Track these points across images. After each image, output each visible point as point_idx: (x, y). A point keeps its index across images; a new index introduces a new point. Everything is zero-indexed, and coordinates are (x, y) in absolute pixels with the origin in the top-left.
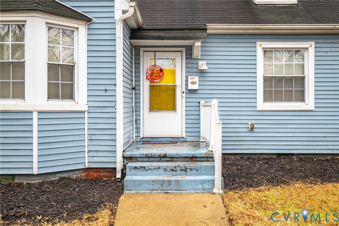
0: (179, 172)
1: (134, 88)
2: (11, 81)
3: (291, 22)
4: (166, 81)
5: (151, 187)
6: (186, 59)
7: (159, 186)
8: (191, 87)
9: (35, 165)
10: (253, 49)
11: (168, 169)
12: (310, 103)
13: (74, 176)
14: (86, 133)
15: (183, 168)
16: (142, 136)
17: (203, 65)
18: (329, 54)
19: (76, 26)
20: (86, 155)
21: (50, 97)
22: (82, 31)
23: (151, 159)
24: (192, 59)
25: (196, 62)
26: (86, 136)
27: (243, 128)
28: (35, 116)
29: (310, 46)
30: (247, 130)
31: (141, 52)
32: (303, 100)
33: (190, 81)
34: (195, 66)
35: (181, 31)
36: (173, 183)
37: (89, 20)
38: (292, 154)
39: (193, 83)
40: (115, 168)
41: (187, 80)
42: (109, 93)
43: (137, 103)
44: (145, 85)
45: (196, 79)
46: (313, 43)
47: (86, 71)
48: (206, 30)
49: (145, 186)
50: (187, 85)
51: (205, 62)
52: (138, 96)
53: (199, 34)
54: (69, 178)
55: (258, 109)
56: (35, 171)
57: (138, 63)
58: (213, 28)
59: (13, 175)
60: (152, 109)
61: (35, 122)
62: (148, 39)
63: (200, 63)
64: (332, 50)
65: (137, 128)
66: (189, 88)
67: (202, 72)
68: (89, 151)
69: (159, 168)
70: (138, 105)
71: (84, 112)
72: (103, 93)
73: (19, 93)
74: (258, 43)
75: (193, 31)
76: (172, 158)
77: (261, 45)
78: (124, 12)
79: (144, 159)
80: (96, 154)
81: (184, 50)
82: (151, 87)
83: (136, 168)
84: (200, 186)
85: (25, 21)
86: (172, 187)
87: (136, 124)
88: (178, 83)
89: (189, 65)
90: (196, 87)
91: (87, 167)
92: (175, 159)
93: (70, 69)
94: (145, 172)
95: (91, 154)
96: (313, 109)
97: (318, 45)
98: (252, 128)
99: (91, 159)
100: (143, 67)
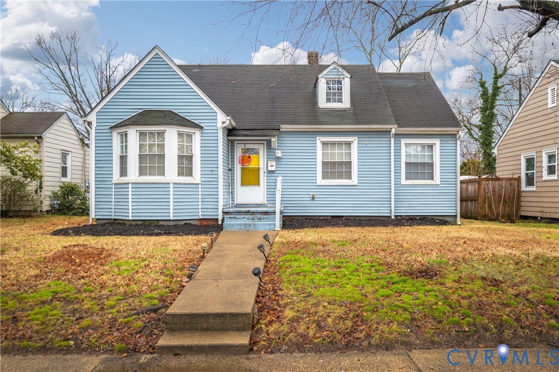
0: (256, 220)
1: (230, 170)
2: (157, 165)
3: (340, 124)
4: (253, 165)
5: (239, 227)
6: (267, 149)
7: (244, 227)
8: (270, 169)
9: (172, 215)
10: (314, 142)
11: (250, 218)
12: (355, 180)
13: (193, 223)
14: (200, 197)
15: (259, 218)
16: (235, 203)
17: (279, 154)
18: (368, 145)
19: (194, 132)
20: (200, 211)
21: (179, 175)
22: (197, 136)
23: (240, 214)
24: (271, 149)
25: (274, 151)
26: (200, 199)
27: (308, 198)
28: (171, 186)
29: (354, 140)
30: (310, 199)
31: (235, 144)
32: (350, 178)
33: (269, 164)
34: (273, 154)
35: (262, 131)
36: (252, 225)
37: (201, 128)
38: (342, 216)
39: (272, 166)
40: (218, 219)
41: (267, 164)
42: (214, 173)
43: (233, 180)
44: (238, 168)
45: (274, 163)
46: (356, 138)
47: (200, 159)
48: (279, 129)
49: (236, 227)
50: (267, 167)
51: (280, 151)
52: (233, 175)
53: (274, 132)
54: (190, 224)
55: (318, 184)
56: (172, 218)
57: (233, 152)
58: (284, 127)
59: (158, 220)
60: (242, 184)
61: (171, 189)
62: (239, 136)
63: (277, 151)
64: (370, 142)
65: (232, 198)
66: (269, 170)
67: (278, 158)
68: (202, 208)
69: (244, 218)
70: (233, 181)
71: (198, 184)
72: (210, 173)
73: (162, 172)
74: (318, 138)
75: (270, 131)
76: (253, 213)
77: (320, 140)
78: (223, 123)
79: (236, 214)
80: (206, 210)
81: (265, 142)
82: (242, 169)
83: (230, 217)
84: (268, 227)
85: (166, 130)
86: (252, 227)
87: (232, 195)
88: (261, 166)
89: (269, 153)
90: (273, 168)
91: (200, 218)
92: (255, 214)
93: (190, 158)
94: (236, 220)
95: (203, 210)
96: (357, 184)
97: (360, 139)
98: (313, 198)
99: (203, 213)
100: (237, 155)
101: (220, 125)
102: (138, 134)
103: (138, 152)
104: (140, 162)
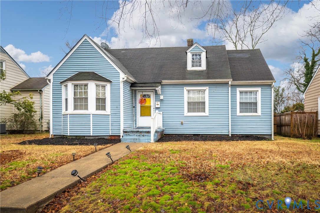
0: (141, 136)
1: (134, 107)
2: (84, 104)
3: (198, 79)
4: (147, 104)
5: (130, 141)
6: (155, 94)
7: (133, 140)
8: (157, 106)
9: (91, 133)
10: (183, 90)
11: (138, 135)
12: (207, 113)
13: (106, 138)
14: (110, 123)
15: (143, 135)
16: (137, 127)
17: (162, 97)
18: (215, 92)
19: (106, 84)
20: (110, 131)
21: (97, 109)
22: (108, 86)
23: (133, 132)
24: (157, 95)
25: (159, 96)
26: (110, 124)
27: (179, 123)
28: (91, 116)
29: (207, 88)
30: (180, 124)
31: (137, 92)
32: (205, 112)
33: (156, 104)
34: (159, 97)
35: (151, 84)
36: (137, 139)
37: (111, 82)
38: (200, 135)
39: (158, 105)
40: (120, 135)
41: (155, 104)
42: (118, 108)
43: (136, 113)
44: (138, 106)
45: (159, 103)
46: (208, 87)
47: (110, 100)
48: (161, 83)
49: (128, 140)
50: (155, 105)
51: (162, 96)
52: (136, 110)
54: (104, 138)
55: (185, 115)
56: (91, 135)
57: (135, 97)
58: (164, 82)
59: (84, 136)
60: (141, 116)
61: (91, 118)
62: (137, 87)
63: (161, 96)
64: (216, 90)
65: (135, 123)
66: (156, 107)
67: (162, 100)
68: (111, 129)
69: (134, 135)
71: (109, 115)
72: (116, 108)
73: (86, 108)
74: (185, 88)
75: (156, 84)
76: (141, 132)
77: (186, 89)
78: (123, 79)
79: (131, 132)
80: (113, 130)
81: (154, 91)
82: (141, 106)
83: (126, 135)
84: (147, 141)
85: (88, 83)
86: (137, 141)
87: (135, 121)
88: (152, 105)
89: (156, 97)
90: (159, 106)
91: (110, 135)
92: (142, 133)
93: (104, 100)
94: (130, 136)
95: (112, 130)
96: (208, 115)
97: (210, 88)
98: (182, 123)
99: (112, 132)
100: (138, 98)
101: (121, 80)
102: (73, 86)
103: (73, 96)
104: (75, 102)
